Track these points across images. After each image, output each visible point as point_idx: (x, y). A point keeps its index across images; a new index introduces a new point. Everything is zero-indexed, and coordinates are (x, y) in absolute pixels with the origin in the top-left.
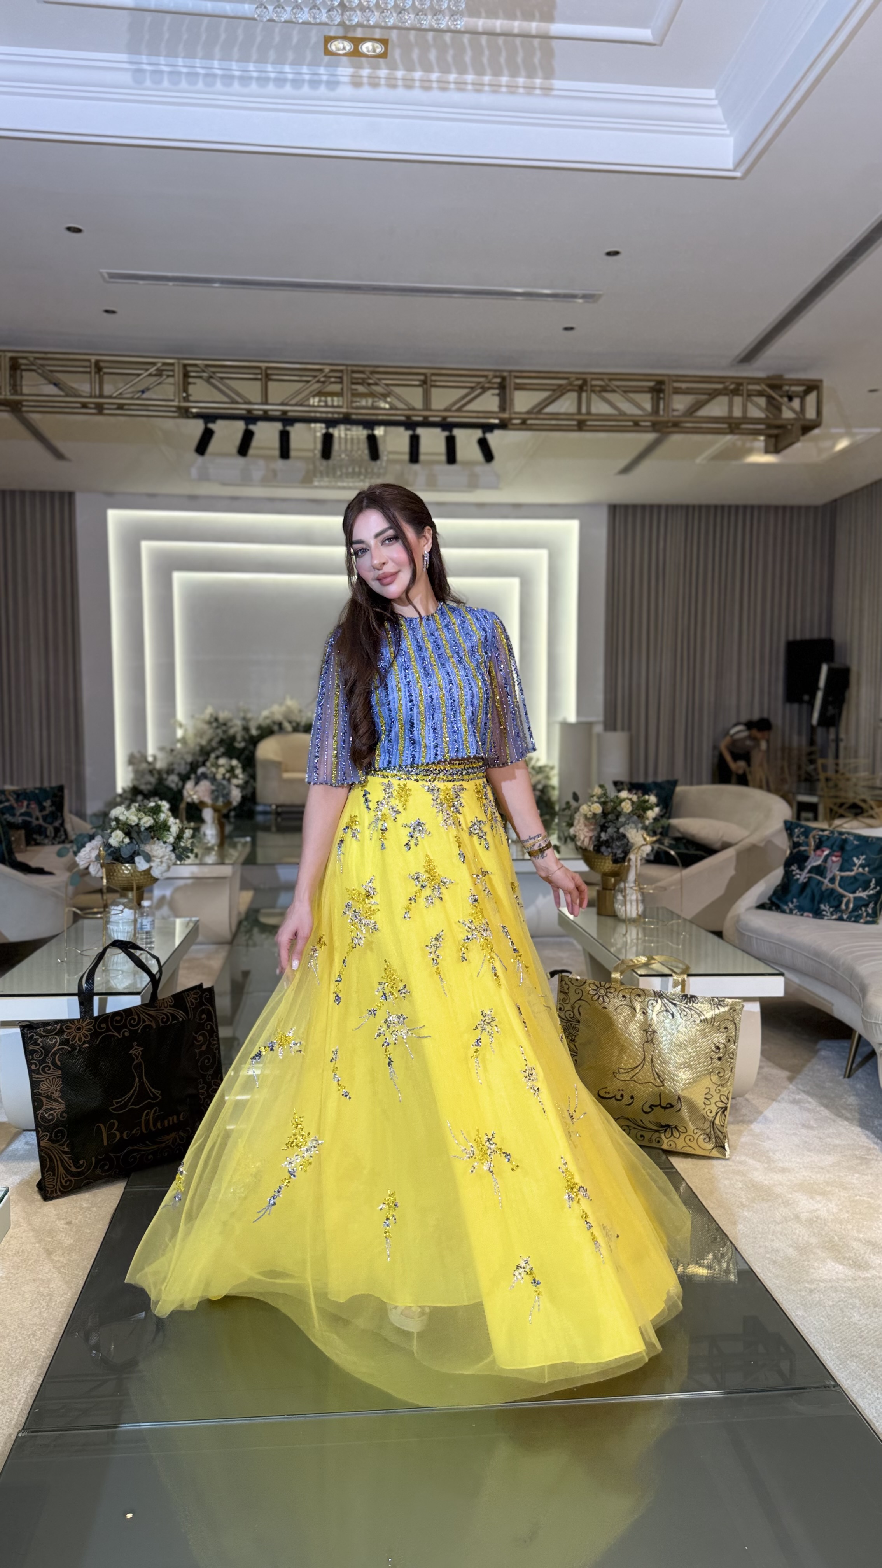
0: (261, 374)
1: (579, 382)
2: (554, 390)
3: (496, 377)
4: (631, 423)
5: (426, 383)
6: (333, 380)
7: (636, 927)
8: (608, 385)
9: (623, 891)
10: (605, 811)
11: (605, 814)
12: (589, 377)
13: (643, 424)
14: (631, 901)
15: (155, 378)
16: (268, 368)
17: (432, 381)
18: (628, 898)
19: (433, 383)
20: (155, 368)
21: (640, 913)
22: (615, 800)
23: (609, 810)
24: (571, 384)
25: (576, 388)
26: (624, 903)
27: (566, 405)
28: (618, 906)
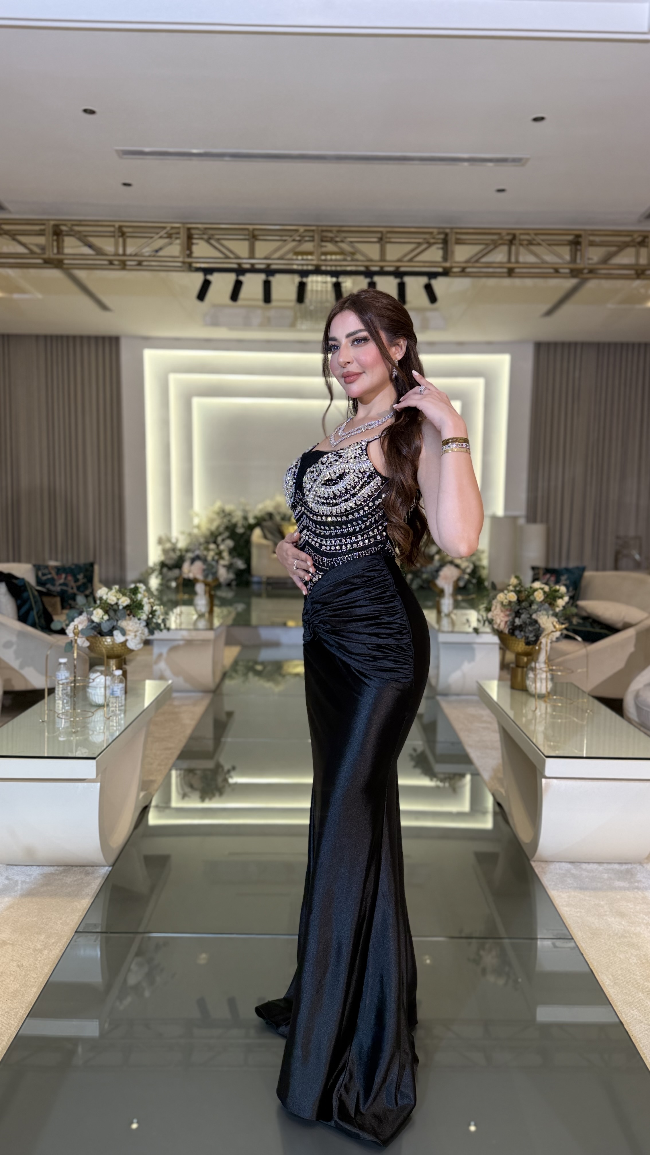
0: (248, 235)
1: (509, 237)
2: (487, 244)
3: (439, 233)
4: (551, 271)
5: (382, 240)
6: (307, 239)
7: (545, 702)
8: (534, 240)
9: (534, 669)
10: (520, 599)
11: (519, 601)
12: (517, 232)
13: (562, 271)
14: (541, 679)
15: (166, 241)
16: (254, 230)
17: (387, 238)
18: (538, 676)
19: (388, 240)
20: (165, 231)
21: (549, 690)
22: (529, 590)
23: (524, 598)
24: (501, 239)
25: (507, 242)
26: (535, 681)
27: (499, 256)
28: (529, 683)
